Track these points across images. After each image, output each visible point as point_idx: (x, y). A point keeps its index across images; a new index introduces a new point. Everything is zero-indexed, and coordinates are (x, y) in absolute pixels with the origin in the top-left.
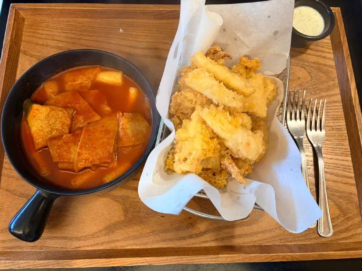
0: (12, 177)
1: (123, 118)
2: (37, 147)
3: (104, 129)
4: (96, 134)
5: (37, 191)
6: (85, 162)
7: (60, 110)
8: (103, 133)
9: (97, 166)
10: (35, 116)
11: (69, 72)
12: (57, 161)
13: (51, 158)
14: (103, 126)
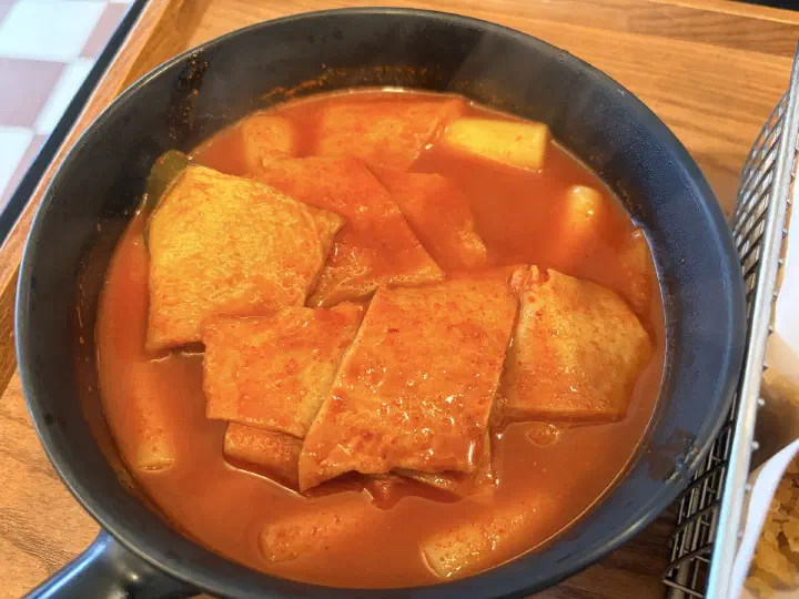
0: (14, 456)
1: (547, 286)
2: (159, 338)
3: (456, 318)
4: (426, 332)
5: (100, 539)
6: (359, 448)
7: (290, 208)
8: (457, 331)
9: (406, 481)
10: (184, 210)
11: (350, 101)
12: (225, 416)
13: (202, 401)
14: (453, 306)
